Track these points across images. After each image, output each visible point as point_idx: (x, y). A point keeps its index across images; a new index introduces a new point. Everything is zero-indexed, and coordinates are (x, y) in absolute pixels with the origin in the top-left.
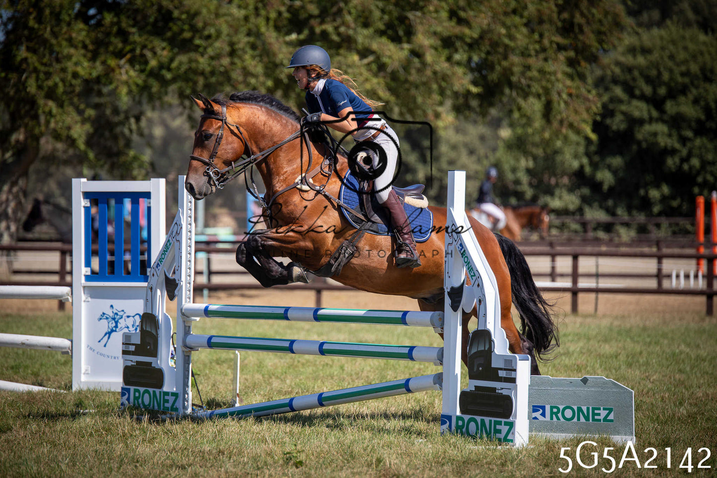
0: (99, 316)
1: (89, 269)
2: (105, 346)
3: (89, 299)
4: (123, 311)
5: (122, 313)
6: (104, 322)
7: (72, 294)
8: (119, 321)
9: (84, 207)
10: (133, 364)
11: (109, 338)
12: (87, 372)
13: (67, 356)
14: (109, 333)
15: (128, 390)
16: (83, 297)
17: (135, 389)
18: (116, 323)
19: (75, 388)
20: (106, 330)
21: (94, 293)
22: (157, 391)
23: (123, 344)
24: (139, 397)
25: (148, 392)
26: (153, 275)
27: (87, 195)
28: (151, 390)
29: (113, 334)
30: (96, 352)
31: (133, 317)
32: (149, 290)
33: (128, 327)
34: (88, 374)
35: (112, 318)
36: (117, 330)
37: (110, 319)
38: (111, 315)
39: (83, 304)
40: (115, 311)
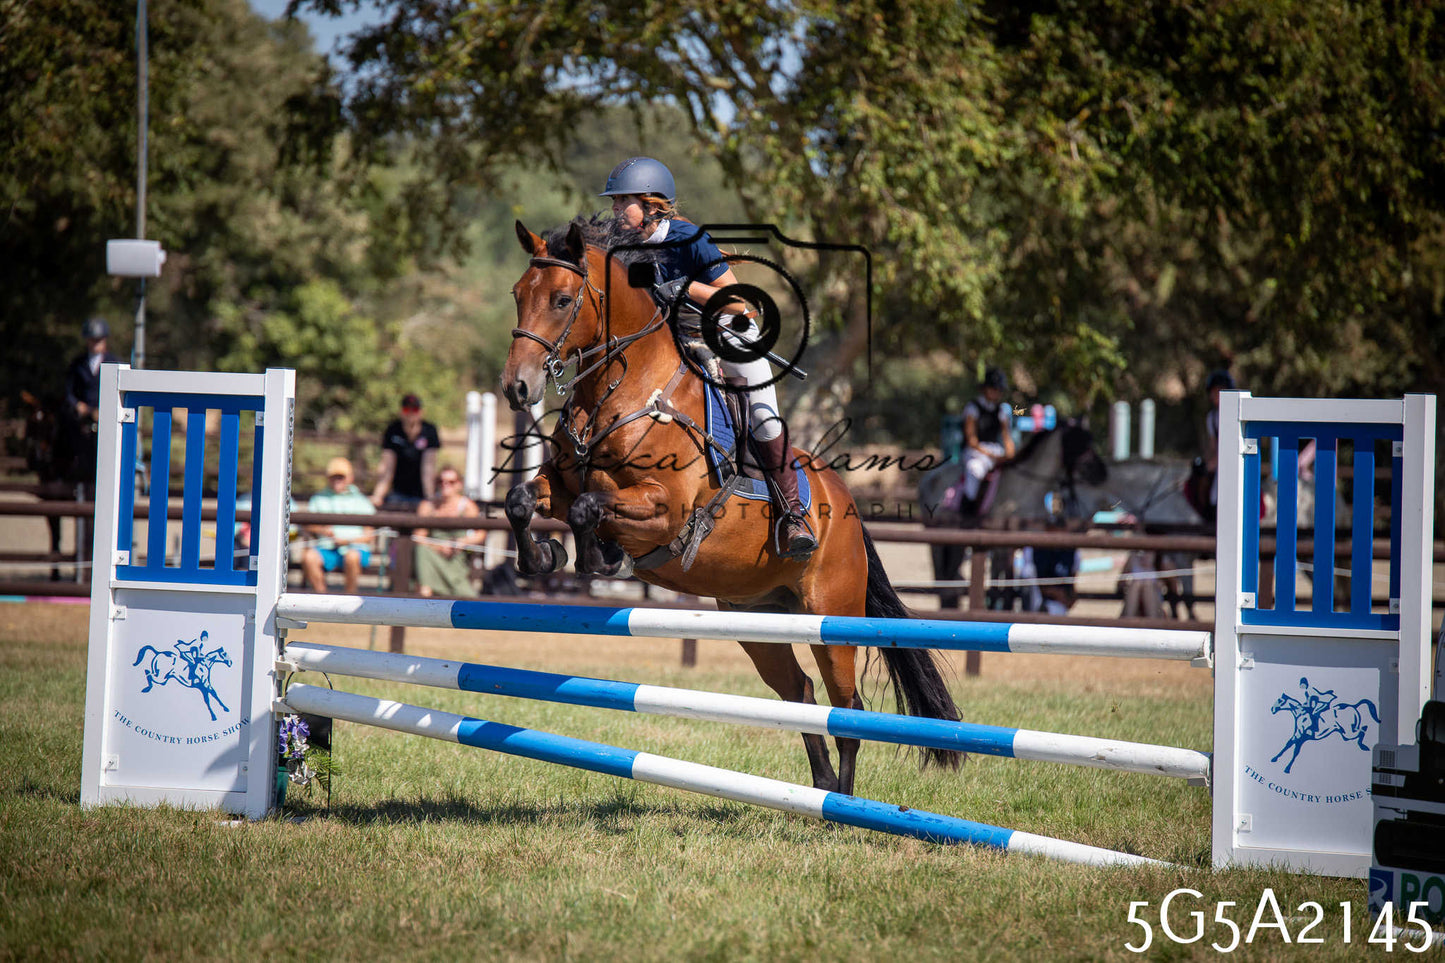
0: (1274, 702)
1: (1252, 596)
2: (1287, 770)
3: (1252, 663)
4: (1330, 692)
5: (1329, 697)
6: (1287, 717)
7: (1213, 650)
8: (1322, 715)
9: (1245, 455)
10: (1401, 817)
11: (1297, 752)
12: (1245, 828)
13: (1201, 791)
14: (1297, 743)
15: (1388, 874)
16: (1239, 659)
17: (1404, 874)
18: (1315, 719)
19: (1219, 863)
20: (1290, 734)
21: (1263, 650)
23: (1375, 770)
24: (1415, 895)
25: (1440, 884)
27: (1252, 429)
29: (1308, 743)
30: (1266, 783)
31: (1355, 707)
33: (1342, 731)
34: (1248, 832)
35: (1305, 709)
36: (1317, 735)
37: (1299, 711)
38: (1303, 700)
39: (1239, 675)
40: (1312, 693)
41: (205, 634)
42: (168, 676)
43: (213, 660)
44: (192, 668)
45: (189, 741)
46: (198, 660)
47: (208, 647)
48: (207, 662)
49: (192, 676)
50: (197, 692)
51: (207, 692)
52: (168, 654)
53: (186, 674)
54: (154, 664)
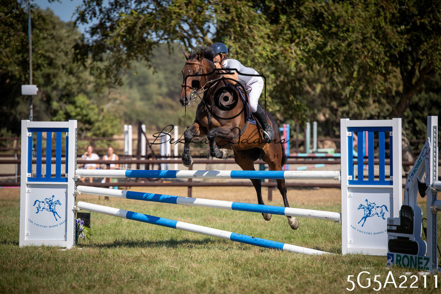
0: (358, 207)
1: (351, 177)
2: (362, 226)
3: (352, 195)
4: (374, 203)
5: (373, 205)
8: (372, 210)
9: (348, 136)
10: (395, 238)
11: (365, 221)
14: (365, 218)
15: (393, 255)
16: (348, 194)
17: (397, 255)
18: (370, 211)
19: (344, 253)
20: (363, 215)
22: (414, 256)
23: (388, 225)
24: (400, 260)
25: (407, 257)
26: (409, 181)
27: (350, 129)
28: (409, 256)
29: (368, 218)
30: (357, 229)
31: (381, 207)
32: (406, 191)
33: (377, 214)
34: (352, 243)
35: (367, 208)
36: (371, 215)
37: (365, 209)
38: (366, 206)
39: (348, 199)
40: (369, 204)
41: (53, 196)
42: (43, 209)
43: (56, 203)
44: (50, 206)
45: (50, 227)
46: (52, 204)
47: (54, 200)
48: (54, 204)
49: (50, 208)
50: (52, 213)
51: (54, 213)
52: (43, 202)
53: (48, 207)
54: (39, 205)
